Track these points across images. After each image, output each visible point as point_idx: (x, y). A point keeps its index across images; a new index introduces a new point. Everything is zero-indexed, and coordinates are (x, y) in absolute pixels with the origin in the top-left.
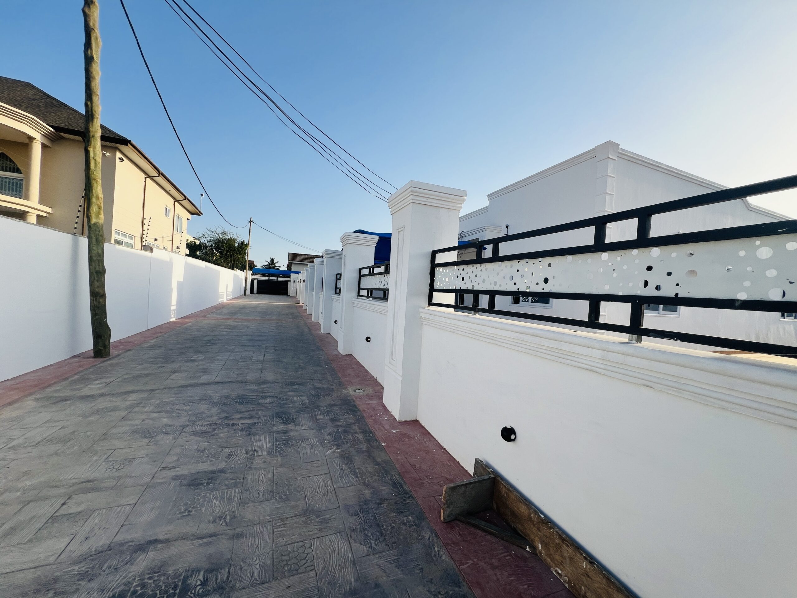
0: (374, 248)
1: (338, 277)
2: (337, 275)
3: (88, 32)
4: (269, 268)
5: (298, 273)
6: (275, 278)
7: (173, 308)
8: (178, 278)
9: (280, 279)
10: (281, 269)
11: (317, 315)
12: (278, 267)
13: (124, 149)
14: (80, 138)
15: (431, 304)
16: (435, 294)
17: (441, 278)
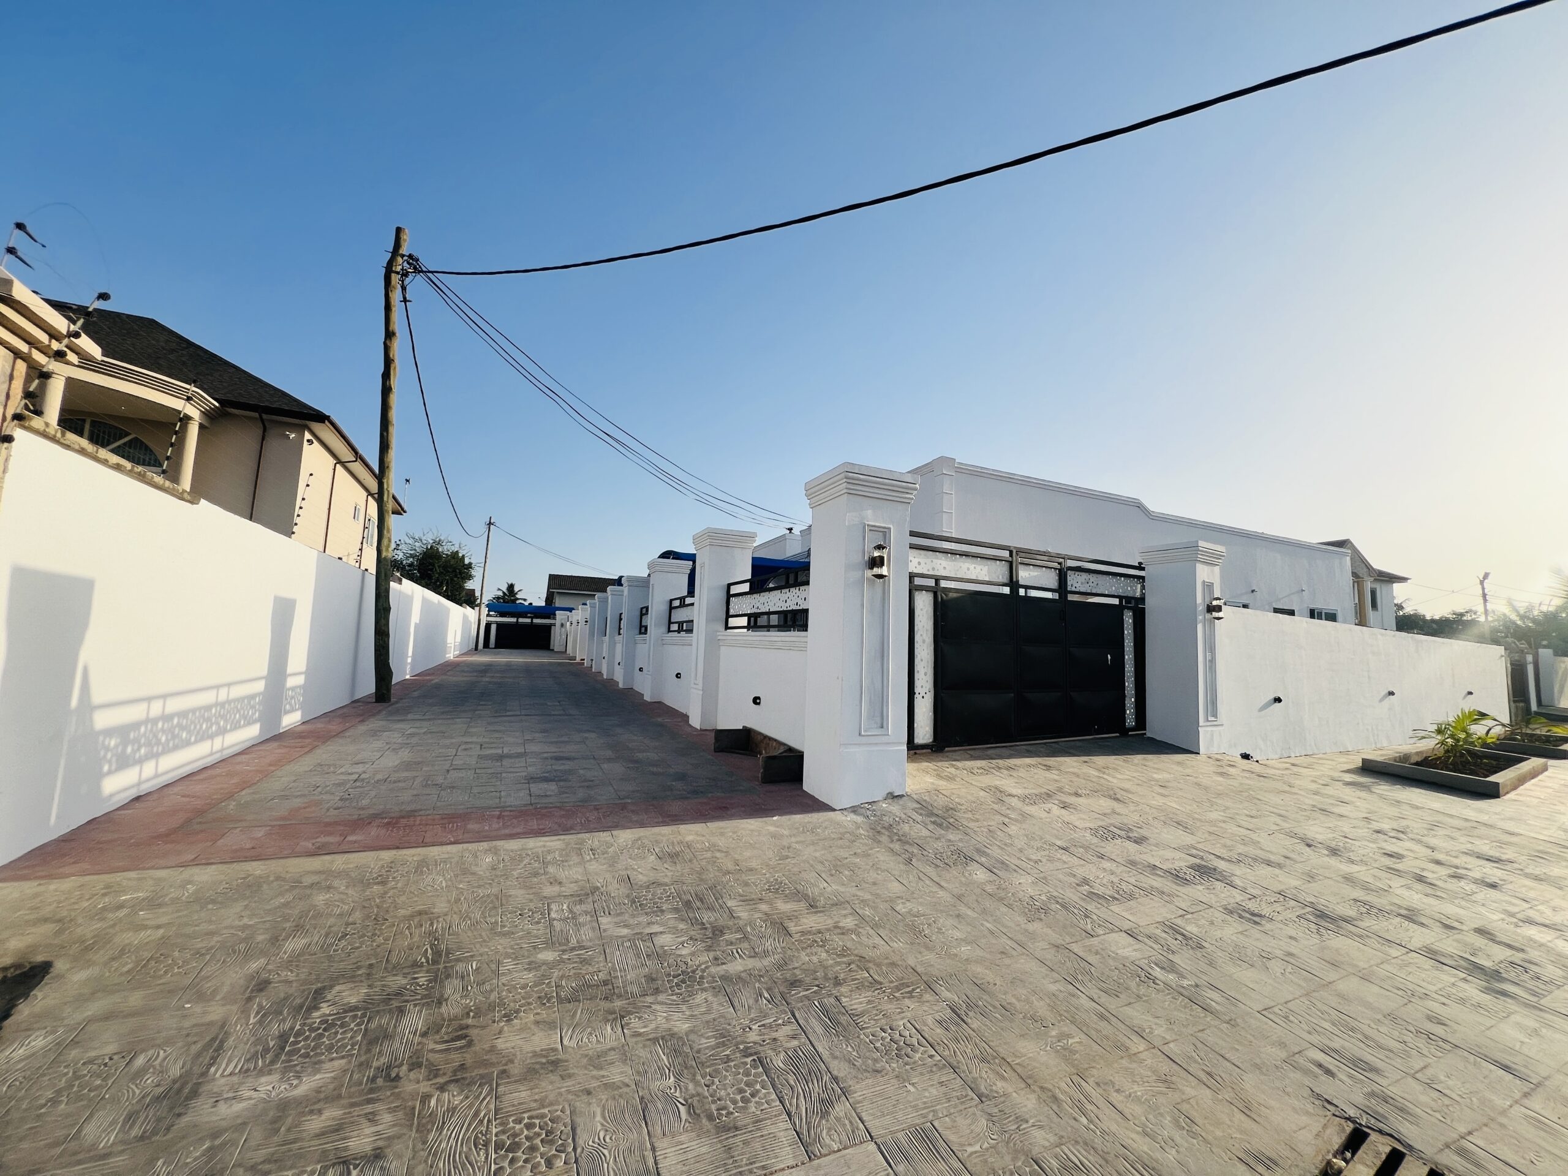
0: (686, 576)
1: (644, 611)
2: (641, 609)
3: (388, 362)
4: (504, 602)
5: (570, 610)
6: (529, 620)
7: (409, 660)
8: (415, 618)
9: (536, 621)
10: (531, 604)
11: (611, 670)
12: (525, 600)
13: (317, 427)
14: (256, 415)
15: (727, 627)
16: (730, 619)
17: (736, 606)
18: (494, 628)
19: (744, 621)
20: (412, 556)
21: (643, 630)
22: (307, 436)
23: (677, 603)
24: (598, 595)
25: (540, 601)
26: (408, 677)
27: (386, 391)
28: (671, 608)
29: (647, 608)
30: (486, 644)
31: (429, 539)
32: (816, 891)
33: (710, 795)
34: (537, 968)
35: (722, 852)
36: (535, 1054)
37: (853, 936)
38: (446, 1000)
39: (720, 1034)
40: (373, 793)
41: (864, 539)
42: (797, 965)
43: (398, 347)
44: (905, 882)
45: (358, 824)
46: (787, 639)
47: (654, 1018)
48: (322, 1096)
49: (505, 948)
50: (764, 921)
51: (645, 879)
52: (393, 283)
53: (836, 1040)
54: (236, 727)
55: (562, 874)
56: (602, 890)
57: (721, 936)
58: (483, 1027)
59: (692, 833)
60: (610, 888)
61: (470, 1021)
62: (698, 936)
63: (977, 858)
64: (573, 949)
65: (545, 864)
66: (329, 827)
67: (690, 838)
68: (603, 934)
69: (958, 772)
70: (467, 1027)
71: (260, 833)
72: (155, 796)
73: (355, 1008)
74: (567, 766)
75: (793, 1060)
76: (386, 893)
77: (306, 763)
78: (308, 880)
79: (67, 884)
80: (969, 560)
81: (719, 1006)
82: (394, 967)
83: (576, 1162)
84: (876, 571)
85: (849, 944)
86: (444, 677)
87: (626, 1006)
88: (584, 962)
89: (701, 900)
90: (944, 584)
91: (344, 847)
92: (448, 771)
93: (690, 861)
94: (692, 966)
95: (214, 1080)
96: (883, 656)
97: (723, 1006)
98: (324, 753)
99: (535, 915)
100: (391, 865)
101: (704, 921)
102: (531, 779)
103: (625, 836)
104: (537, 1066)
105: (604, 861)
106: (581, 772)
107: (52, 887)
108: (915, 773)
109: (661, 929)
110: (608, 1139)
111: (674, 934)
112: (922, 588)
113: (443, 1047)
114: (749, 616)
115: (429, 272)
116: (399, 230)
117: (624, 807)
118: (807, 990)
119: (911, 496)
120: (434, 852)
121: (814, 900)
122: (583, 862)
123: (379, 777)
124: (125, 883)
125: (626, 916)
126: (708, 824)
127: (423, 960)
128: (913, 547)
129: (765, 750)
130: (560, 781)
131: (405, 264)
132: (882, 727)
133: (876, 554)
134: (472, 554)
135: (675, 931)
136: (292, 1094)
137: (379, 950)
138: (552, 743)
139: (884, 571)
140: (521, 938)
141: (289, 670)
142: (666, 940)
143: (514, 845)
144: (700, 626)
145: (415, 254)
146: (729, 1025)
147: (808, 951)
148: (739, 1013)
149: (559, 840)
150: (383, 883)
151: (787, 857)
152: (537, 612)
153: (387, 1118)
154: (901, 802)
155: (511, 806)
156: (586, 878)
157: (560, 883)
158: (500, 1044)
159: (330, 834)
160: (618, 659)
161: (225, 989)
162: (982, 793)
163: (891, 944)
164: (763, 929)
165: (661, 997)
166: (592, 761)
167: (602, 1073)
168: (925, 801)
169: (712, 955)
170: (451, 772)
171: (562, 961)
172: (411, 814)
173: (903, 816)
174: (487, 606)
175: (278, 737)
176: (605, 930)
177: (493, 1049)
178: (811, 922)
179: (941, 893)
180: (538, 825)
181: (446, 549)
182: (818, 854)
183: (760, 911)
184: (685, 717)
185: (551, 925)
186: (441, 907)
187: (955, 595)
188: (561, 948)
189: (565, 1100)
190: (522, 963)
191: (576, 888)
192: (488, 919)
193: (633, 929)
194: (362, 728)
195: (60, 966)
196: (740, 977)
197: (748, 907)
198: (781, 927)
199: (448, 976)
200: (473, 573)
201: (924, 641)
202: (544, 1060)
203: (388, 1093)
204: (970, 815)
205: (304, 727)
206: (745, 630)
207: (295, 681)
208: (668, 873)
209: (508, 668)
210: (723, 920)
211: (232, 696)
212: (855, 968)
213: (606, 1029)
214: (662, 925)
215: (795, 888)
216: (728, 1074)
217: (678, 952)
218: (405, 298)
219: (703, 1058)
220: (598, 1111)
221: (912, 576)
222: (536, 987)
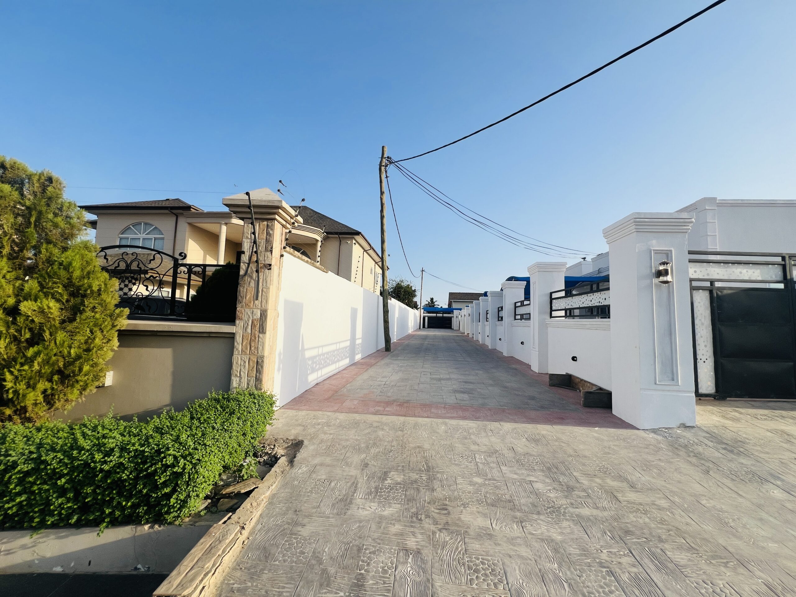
0: (523, 290)
1: (501, 309)
2: (498, 308)
3: (382, 205)
4: (429, 307)
5: (460, 309)
6: (441, 315)
7: (395, 333)
8: (397, 315)
9: (444, 315)
10: (442, 307)
11: (483, 339)
12: (438, 305)
13: (357, 237)
14: (337, 236)
15: (551, 317)
16: (553, 312)
17: (556, 304)
18: (426, 318)
19: (562, 313)
20: (392, 288)
21: (500, 319)
22: (354, 242)
23: (519, 304)
24: (474, 302)
25: (446, 306)
26: (395, 341)
27: (382, 217)
28: (516, 307)
29: (502, 308)
30: (424, 327)
31: (398, 280)
32: (634, 478)
33: (551, 410)
34: (474, 485)
35: (565, 443)
36: (480, 528)
37: (668, 513)
38: (436, 490)
39: (582, 548)
40: (392, 391)
41: (651, 259)
42: (628, 521)
43: (386, 197)
44: (705, 486)
45: (388, 403)
46: (594, 323)
47: (539, 527)
48: (394, 518)
49: (457, 471)
50: (600, 489)
51: (522, 451)
52: (382, 171)
53: (666, 577)
54: (342, 359)
55: (479, 441)
56: (500, 452)
57: (572, 492)
58: (454, 507)
59: (544, 429)
60: (504, 452)
61: (447, 503)
62: (558, 488)
63: (772, 481)
64: (490, 480)
65: (470, 434)
66: (378, 403)
67: (544, 432)
68: (504, 475)
69: (742, 416)
70: (446, 505)
71: (356, 402)
72: (322, 384)
73: (400, 484)
74: (471, 386)
75: (636, 579)
76: (404, 435)
77: (365, 376)
78: (375, 424)
79: (303, 413)
80: (741, 266)
81: (578, 531)
82: (412, 469)
83: (509, 590)
84: (662, 279)
85: (666, 518)
86: (409, 341)
87: (523, 516)
88: (496, 487)
89: (557, 468)
90: (718, 284)
91: (385, 413)
92: (419, 384)
93: (546, 445)
94: (557, 505)
95: (356, 499)
96: (671, 334)
97: (581, 532)
98: (372, 372)
99: (469, 458)
100: (404, 423)
101: (561, 480)
102: (455, 391)
103: (507, 426)
104: (482, 534)
105: (498, 437)
106: (479, 390)
107: (300, 413)
108: (702, 413)
109: (536, 480)
110: (524, 584)
111: (544, 484)
112: (698, 288)
113: (437, 511)
114: (566, 310)
115: (396, 162)
116: (383, 147)
117: (504, 411)
118: (638, 539)
119: (688, 227)
120: (420, 420)
121: (633, 483)
122: (487, 436)
123: (392, 384)
124: (319, 415)
125: (515, 469)
126: (554, 426)
127: (423, 469)
128: (691, 261)
129: (582, 387)
130: (470, 393)
131: (386, 161)
132: (673, 380)
133: (661, 268)
134: (415, 285)
135: (544, 482)
136: (382, 513)
137: (405, 460)
138: (462, 374)
139: (669, 278)
140: (464, 468)
141: (357, 337)
142: (539, 486)
143: (454, 422)
144: (535, 316)
145: (390, 156)
146: (587, 545)
147: (634, 514)
148: (592, 539)
149: (474, 423)
150: (402, 431)
151: (609, 453)
152: (444, 311)
153: (420, 536)
154: (693, 431)
155: (449, 403)
156: (490, 445)
157: (478, 445)
158: (462, 517)
159: (379, 406)
160: (487, 333)
161: (355, 463)
162: (769, 434)
163: (702, 526)
164: (600, 494)
165: (542, 517)
166: (483, 385)
167: (516, 548)
168: (714, 433)
169: (568, 501)
170: (420, 384)
171: (485, 484)
172: (407, 402)
173: (696, 441)
174: (423, 309)
175: (354, 364)
176: (505, 474)
177: (459, 519)
178: (632, 496)
179: (740, 500)
180: (463, 414)
181: (404, 284)
182: (631, 455)
183: (596, 482)
184: (529, 366)
185: (477, 465)
186: (426, 446)
187: (729, 292)
188: (483, 477)
189: (499, 556)
190: (466, 481)
191: (486, 449)
192: (448, 456)
193: (520, 476)
194: (383, 362)
195: (306, 443)
196: (589, 519)
197: (587, 478)
198: (612, 495)
199: (434, 479)
200: (416, 294)
201: (703, 324)
202: (485, 532)
203: (419, 525)
204: (759, 449)
205: (362, 361)
206: (564, 318)
207: (359, 342)
208: (534, 449)
209: (435, 337)
210: (572, 483)
211: (341, 347)
212: (674, 534)
213: (514, 526)
214: (536, 477)
215: (618, 473)
216: (591, 574)
217: (548, 495)
218: (387, 176)
219: (573, 559)
220: (517, 568)
221: (691, 280)
222: (475, 494)
